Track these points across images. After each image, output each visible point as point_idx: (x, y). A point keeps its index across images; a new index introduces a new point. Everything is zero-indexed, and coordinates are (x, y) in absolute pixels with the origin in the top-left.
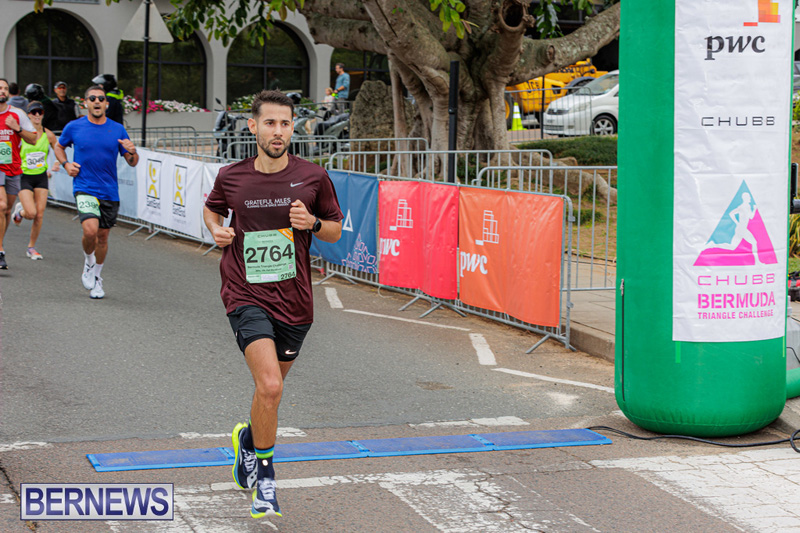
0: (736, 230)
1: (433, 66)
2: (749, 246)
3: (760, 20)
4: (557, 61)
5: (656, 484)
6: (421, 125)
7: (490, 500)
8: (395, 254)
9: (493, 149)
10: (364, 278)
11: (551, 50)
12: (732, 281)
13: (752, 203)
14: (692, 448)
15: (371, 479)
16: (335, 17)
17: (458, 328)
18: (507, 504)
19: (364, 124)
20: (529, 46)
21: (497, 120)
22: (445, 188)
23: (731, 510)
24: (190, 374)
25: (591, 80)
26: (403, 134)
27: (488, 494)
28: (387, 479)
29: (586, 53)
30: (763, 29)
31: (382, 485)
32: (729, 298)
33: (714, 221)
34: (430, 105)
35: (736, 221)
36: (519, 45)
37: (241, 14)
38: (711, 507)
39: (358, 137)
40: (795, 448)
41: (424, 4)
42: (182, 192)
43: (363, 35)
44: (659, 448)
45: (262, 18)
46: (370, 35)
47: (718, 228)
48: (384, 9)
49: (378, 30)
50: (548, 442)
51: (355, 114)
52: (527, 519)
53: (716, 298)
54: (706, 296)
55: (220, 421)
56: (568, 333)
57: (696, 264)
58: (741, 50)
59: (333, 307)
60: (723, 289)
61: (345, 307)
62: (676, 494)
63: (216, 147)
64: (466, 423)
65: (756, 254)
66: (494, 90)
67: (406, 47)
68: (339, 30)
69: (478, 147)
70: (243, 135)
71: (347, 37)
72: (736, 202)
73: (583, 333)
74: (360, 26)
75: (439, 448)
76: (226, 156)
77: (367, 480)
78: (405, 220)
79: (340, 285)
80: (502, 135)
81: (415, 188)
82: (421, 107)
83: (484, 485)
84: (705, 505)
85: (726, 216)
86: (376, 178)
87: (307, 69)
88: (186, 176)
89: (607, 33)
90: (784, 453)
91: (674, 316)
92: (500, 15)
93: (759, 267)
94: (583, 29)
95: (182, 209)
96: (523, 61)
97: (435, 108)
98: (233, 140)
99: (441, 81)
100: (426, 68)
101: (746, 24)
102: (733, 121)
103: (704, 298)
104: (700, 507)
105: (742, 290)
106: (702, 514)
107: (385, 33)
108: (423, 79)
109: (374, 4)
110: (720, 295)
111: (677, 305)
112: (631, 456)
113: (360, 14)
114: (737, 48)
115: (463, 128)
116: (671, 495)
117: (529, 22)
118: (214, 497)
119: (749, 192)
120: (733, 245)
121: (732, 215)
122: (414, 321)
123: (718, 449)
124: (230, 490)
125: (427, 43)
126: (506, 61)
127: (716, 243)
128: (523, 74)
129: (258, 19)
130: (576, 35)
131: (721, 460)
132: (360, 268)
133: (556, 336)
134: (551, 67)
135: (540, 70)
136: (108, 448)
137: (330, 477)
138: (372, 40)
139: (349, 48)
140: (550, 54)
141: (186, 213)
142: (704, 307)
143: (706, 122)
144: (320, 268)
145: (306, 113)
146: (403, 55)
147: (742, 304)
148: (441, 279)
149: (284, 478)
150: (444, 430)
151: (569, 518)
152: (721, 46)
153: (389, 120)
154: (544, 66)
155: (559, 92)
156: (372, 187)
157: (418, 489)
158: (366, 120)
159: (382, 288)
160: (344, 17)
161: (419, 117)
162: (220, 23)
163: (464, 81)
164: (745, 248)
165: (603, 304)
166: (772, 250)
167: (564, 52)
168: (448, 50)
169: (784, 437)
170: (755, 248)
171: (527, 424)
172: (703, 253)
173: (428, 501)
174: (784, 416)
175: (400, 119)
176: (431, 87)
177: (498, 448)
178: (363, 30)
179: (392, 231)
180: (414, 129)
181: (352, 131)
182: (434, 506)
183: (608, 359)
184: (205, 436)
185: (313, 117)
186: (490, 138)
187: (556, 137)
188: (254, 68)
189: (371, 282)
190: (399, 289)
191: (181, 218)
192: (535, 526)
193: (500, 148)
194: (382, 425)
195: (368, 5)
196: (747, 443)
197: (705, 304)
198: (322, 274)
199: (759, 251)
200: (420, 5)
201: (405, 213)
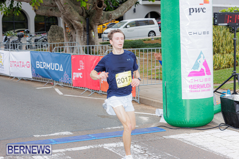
0: (200, 65)
1: (76, 20)
2: (203, 70)
3: (204, 3)
4: (112, 18)
5: (185, 142)
6: (72, 38)
7: (140, 150)
8: (81, 77)
9: (94, 45)
10: (67, 85)
11: (111, 15)
12: (199, 81)
13: (204, 57)
14: (190, 131)
15: (100, 146)
16: (43, 6)
17: (102, 99)
18: (145, 151)
19: (52, 38)
20: (104, 14)
21: (95, 36)
22: (94, 56)
23: (211, 149)
24: (27, 117)
25: (115, 24)
26: (67, 41)
27: (138, 148)
28: (105, 146)
29: (120, 15)
30: (205, 6)
31: (105, 147)
32: (198, 86)
33: (193, 63)
34: (75, 32)
35: (199, 63)
36: (101, 14)
37: (11, 5)
38: (205, 148)
39: (51, 42)
40: (220, 129)
41: (71, 1)
42: (2, 61)
43: (51, 11)
44: (180, 131)
45: (18, 7)
46: (54, 11)
47: (194, 65)
48: (62, 3)
49: (60, 9)
50: (148, 132)
51: (49, 36)
52: (154, 155)
53: (195, 86)
54: (192, 85)
55: (44, 131)
56: (139, 99)
57: (188, 76)
58: (199, 12)
59: (60, 94)
60: (196, 83)
61: (64, 94)
62: (193, 145)
63: (4, 47)
64: (119, 127)
65: (205, 72)
66: (94, 27)
67: (68, 15)
68: (43, 10)
69: (90, 44)
70: (12, 43)
71: (46, 12)
72: (199, 57)
73: (142, 98)
74: (50, 9)
75: (116, 135)
76: (17, 50)
77: (99, 146)
78: (82, 67)
79: (58, 87)
80: (97, 40)
81: (84, 57)
82: (72, 33)
83: (135, 146)
84: (203, 148)
85: (197, 61)
86: (70, 54)
87: (27, 22)
88: (4, 56)
89: (126, 9)
90: (217, 131)
91: (182, 92)
92: (96, 4)
93: (206, 76)
94: (119, 8)
95: (3, 66)
96: (102, 18)
97: (77, 33)
98: (19, 44)
99: (79, 25)
100: (75, 21)
101: (200, 4)
102: (198, 33)
103: (191, 86)
104: (202, 148)
105: (202, 83)
106: (203, 150)
107: (62, 10)
108: (73, 24)
109: (59, 2)
110: (195, 85)
111: (183, 88)
112: (174, 134)
113: (51, 5)
114: (198, 12)
115: (85, 39)
116: (191, 145)
117: (105, 6)
118: (55, 154)
119: (203, 54)
120: (199, 70)
121: (198, 61)
122: (87, 97)
123: (197, 131)
124: (59, 152)
125: (75, 13)
126: (98, 18)
127: (194, 69)
128: (102, 22)
129: (17, 7)
130: (117, 10)
131: (200, 134)
132: (67, 82)
133: (135, 100)
134: (111, 20)
135: (107, 21)
136: (13, 141)
137: (87, 146)
138: (54, 13)
139: (47, 15)
140: (110, 16)
141: (4, 68)
142: (192, 89)
143: (190, 33)
144: (52, 83)
145: (31, 36)
146: (68, 17)
147: (202, 87)
148: (95, 84)
149: (73, 147)
150: (114, 129)
151: (166, 154)
152: (193, 11)
153: (60, 37)
154: (109, 19)
155: (105, 27)
156: (69, 57)
157: (116, 148)
158: (53, 37)
159: (73, 88)
160: (46, 6)
161: (72, 36)
162: (5, 9)
163: (85, 24)
164: (202, 71)
165: (143, 89)
166: (209, 71)
167: (114, 15)
168: (80, 15)
169: (215, 126)
170: (205, 71)
171: (138, 126)
172: (190, 73)
173: (121, 151)
174: (213, 120)
175: (66, 36)
176: (76, 27)
177: (133, 134)
178: (51, 10)
179: (79, 70)
180: (70, 40)
181: (49, 41)
182: (124, 153)
183: (151, 106)
184: (42, 136)
185: (33, 37)
186: (93, 42)
187: (106, 41)
188: (11, 22)
189: (70, 86)
190: (79, 88)
191: (3, 69)
192: (157, 157)
193: (97, 44)
194: (94, 129)
195: (57, 2)
196: (205, 128)
197: (191, 88)
198: (52, 84)
199: (206, 72)
200: (70, 2)
201: (82, 64)
